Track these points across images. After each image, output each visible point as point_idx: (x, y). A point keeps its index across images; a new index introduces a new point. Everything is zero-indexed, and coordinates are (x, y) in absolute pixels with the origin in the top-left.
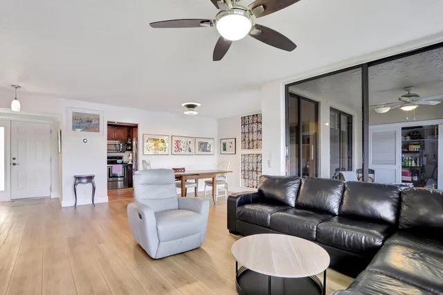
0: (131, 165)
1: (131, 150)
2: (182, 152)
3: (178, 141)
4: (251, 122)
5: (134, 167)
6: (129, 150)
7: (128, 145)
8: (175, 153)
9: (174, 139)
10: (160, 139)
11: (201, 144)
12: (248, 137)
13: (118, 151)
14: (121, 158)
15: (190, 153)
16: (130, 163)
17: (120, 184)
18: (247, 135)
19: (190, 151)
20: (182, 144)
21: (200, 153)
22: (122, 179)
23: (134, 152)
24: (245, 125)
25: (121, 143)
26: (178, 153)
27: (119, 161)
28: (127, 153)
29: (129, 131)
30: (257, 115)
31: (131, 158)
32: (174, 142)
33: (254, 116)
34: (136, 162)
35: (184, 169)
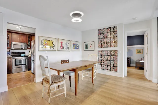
0: (30, 57)
1: (30, 48)
2: (64, 49)
3: (61, 42)
4: (105, 32)
5: (32, 58)
6: (29, 48)
7: (29, 45)
8: (60, 50)
9: (60, 41)
10: (51, 40)
11: (74, 44)
12: (104, 41)
13: (22, 49)
14: (24, 53)
15: (68, 50)
16: (30, 56)
17: (24, 69)
18: (103, 40)
19: (68, 49)
20: (64, 44)
21: (74, 50)
22: (25, 66)
23: (32, 49)
24: (101, 34)
25: (24, 44)
26: (62, 50)
27: (22, 55)
28: (28, 50)
29: (29, 37)
30: (110, 28)
31: (30, 53)
32: (59, 43)
33: (108, 28)
34: (34, 56)
35: (68, 60)
